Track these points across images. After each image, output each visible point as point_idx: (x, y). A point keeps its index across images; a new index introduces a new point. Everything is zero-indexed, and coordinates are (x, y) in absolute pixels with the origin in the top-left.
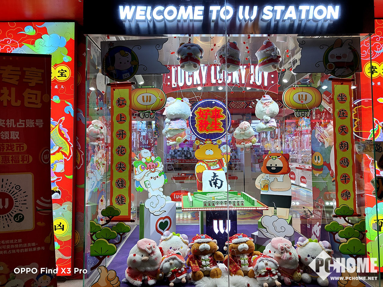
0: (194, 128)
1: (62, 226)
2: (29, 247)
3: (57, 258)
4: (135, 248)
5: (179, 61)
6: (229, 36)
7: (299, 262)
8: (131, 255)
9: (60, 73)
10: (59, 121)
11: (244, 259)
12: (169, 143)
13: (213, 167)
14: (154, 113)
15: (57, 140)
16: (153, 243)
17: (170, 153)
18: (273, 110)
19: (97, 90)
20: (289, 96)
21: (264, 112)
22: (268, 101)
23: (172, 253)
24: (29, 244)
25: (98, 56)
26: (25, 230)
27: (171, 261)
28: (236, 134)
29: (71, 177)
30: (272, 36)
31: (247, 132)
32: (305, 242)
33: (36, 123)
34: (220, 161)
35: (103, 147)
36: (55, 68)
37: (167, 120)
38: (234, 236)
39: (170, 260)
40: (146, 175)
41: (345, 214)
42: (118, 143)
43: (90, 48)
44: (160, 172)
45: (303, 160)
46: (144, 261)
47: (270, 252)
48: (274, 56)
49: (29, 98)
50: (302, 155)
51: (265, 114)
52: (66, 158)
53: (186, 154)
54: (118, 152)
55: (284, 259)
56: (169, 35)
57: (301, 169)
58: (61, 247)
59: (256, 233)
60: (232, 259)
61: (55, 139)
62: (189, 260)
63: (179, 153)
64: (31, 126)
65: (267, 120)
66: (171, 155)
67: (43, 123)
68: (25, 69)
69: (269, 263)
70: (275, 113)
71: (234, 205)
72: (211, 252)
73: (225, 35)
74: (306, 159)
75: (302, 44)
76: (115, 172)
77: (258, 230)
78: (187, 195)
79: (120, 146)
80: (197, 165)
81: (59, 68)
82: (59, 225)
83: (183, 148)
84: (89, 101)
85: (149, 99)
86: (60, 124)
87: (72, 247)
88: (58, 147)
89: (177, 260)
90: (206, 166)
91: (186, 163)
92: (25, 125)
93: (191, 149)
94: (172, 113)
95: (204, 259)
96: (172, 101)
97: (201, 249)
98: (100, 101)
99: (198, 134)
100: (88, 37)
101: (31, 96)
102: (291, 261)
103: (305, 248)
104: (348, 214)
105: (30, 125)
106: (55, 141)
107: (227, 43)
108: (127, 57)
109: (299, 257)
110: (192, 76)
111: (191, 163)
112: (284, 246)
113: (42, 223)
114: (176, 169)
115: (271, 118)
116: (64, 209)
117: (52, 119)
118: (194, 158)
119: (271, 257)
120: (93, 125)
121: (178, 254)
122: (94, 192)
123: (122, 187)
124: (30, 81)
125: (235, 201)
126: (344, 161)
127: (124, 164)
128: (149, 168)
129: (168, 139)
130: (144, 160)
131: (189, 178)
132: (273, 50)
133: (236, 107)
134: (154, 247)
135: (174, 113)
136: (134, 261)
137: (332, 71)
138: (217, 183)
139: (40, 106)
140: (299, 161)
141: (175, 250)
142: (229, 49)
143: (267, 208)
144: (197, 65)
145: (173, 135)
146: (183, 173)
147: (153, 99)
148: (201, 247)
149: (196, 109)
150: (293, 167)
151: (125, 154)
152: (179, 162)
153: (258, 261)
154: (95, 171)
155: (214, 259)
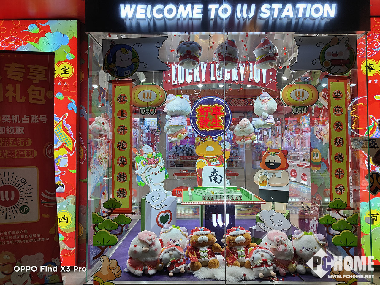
0: (195, 125)
1: (66, 219)
2: (35, 238)
3: (61, 249)
4: (135, 240)
5: (179, 58)
6: (227, 34)
7: (294, 254)
8: (132, 246)
9: (63, 70)
10: (62, 117)
11: (241, 251)
12: (170, 139)
13: (213, 163)
14: (154, 109)
15: (61, 135)
16: (153, 235)
17: (172, 150)
18: (271, 107)
19: (100, 88)
20: (286, 93)
21: (262, 109)
22: (267, 98)
23: (172, 244)
24: (35, 235)
25: (100, 54)
26: (30, 221)
27: (171, 252)
28: (236, 131)
29: (74, 171)
30: (271, 34)
31: (247, 128)
32: (300, 235)
33: (40, 119)
34: (220, 157)
35: (105, 143)
36: (58, 65)
37: (167, 117)
38: (232, 228)
39: (169, 251)
40: (148, 170)
41: (338, 207)
42: (119, 138)
43: (92, 46)
44: (161, 168)
45: (304, 157)
46: (144, 252)
47: (266, 244)
48: (272, 54)
49: (33, 94)
50: (304, 153)
51: (263, 111)
52: (70, 153)
53: (187, 151)
54: (119, 147)
55: (279, 251)
56: (169, 34)
57: (302, 166)
58: (65, 239)
59: (254, 227)
60: (229, 250)
61: (59, 135)
62: (188, 251)
63: (181, 150)
64: (36, 122)
65: (265, 117)
66: (173, 152)
67: (47, 119)
68: (29, 66)
69: (265, 254)
70: (273, 110)
71: (233, 199)
72: (210, 244)
73: (223, 33)
74: (307, 157)
75: (299, 42)
76: (117, 167)
77: (256, 224)
78: (188, 190)
79: (121, 141)
80: (198, 161)
81: (63, 66)
82: (64, 218)
83: (185, 146)
84: (92, 99)
85: (149, 96)
86: (64, 120)
87: (76, 238)
88: (62, 142)
89: (176, 251)
90: (206, 162)
91: (188, 160)
92: (30, 121)
93: (193, 146)
94: (172, 110)
95: (202, 250)
96: (172, 98)
97: (199, 241)
98: (103, 98)
99: (199, 130)
100: (90, 35)
101: (35, 92)
102: (286, 252)
103: (300, 240)
104: (341, 207)
105: (34, 121)
106: (59, 136)
107: (225, 41)
108: (128, 54)
109: (295, 249)
110: (192, 73)
111: (193, 160)
112: (280, 239)
113: (46, 215)
114: (178, 166)
115: (269, 115)
116: (68, 202)
117: (55, 116)
118: (196, 155)
119: (267, 249)
120: (96, 121)
121: (177, 245)
122: (97, 186)
123: (123, 180)
124: (34, 78)
125: (233, 195)
126: (339, 157)
127: (125, 158)
128: (151, 163)
129: (169, 136)
130: (145, 156)
131: (191, 174)
132: (270, 47)
133: (237, 105)
134: (154, 239)
135: (174, 110)
136: (135, 252)
137: (329, 68)
138: (217, 179)
139: (43, 102)
140: (300, 158)
141: (174, 242)
142: (227, 47)
143: (264, 202)
144: (196, 62)
145: (174, 132)
146: (185, 169)
147: (154, 96)
148: (200, 239)
149: (197, 106)
150: (294, 164)
151: (126, 149)
152: (181, 159)
153: (254, 252)
154: (98, 166)
155: (212, 250)
